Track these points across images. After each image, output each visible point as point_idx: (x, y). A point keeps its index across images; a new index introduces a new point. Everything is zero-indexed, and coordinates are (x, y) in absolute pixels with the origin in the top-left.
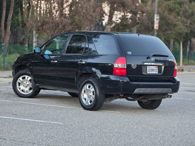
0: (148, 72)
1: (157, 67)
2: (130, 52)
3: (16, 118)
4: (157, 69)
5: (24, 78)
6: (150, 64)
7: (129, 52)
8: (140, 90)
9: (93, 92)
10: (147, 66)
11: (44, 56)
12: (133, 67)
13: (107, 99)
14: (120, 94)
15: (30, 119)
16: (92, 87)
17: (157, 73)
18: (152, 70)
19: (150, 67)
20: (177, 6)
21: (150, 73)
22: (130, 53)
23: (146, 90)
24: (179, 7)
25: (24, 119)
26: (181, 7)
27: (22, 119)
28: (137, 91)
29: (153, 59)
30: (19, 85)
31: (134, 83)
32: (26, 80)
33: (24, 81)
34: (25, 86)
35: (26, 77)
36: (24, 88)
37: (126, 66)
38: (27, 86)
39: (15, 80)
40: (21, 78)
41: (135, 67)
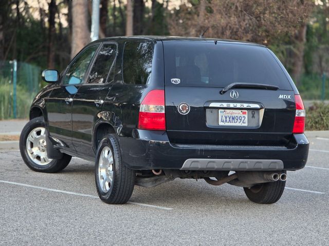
0: (221, 124)
1: (246, 111)
2: (177, 79)
4: (246, 116)
5: (39, 133)
6: (225, 105)
7: (174, 79)
8: (197, 162)
10: (220, 110)
11: (66, 88)
12: (180, 111)
13: (147, 179)
14: (153, 171)
16: (110, 153)
17: (246, 125)
18: (233, 119)
19: (228, 111)
21: (228, 124)
22: (176, 81)
23: (214, 162)
28: (188, 164)
29: (234, 94)
30: (32, 146)
31: (181, 146)
32: (42, 138)
33: (39, 139)
34: (41, 148)
35: (43, 130)
36: (39, 152)
37: (164, 110)
38: (44, 148)
39: (24, 137)
40: (34, 133)
41: (187, 112)
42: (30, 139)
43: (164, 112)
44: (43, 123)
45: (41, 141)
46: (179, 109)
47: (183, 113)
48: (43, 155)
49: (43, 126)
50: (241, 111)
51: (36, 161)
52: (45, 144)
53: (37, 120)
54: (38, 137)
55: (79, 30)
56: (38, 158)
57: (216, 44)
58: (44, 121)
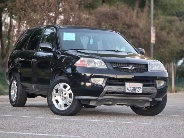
3: (4, 132)
15: (27, 132)
20: (167, 24)
24: (170, 25)
25: (17, 132)
26: (172, 25)
27: (14, 133)
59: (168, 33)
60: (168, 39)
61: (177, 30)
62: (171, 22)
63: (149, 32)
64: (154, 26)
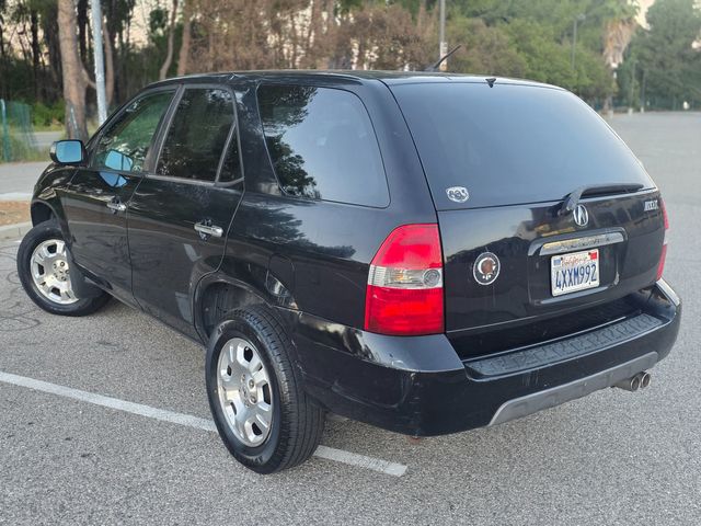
0: (556, 291)
1: (596, 251)
2: (460, 189)
4: (596, 262)
5: (52, 249)
7: (454, 190)
9: (265, 388)
10: (553, 260)
12: (479, 276)
16: (256, 359)
17: (597, 283)
18: (576, 274)
19: (567, 257)
20: (467, 32)
21: (567, 289)
22: (459, 193)
24: (471, 33)
26: (474, 34)
28: (505, 414)
29: (581, 214)
30: (41, 270)
32: (59, 257)
33: (54, 259)
34: (59, 274)
35: (60, 245)
36: (56, 282)
37: (441, 280)
38: (65, 275)
39: (25, 256)
40: (43, 249)
41: (493, 276)
42: (36, 259)
43: (440, 285)
44: (59, 233)
45: (58, 262)
46: (477, 271)
47: (485, 281)
48: (65, 287)
49: (60, 237)
50: (587, 252)
51: (52, 297)
52: (66, 267)
53: (46, 226)
54: (51, 255)
55: (70, 66)
56: (56, 291)
57: (491, 86)
58: (60, 229)
59: (468, 48)
60: (467, 59)
61: (482, 41)
62: (472, 28)
63: (438, 47)
64: (445, 41)
